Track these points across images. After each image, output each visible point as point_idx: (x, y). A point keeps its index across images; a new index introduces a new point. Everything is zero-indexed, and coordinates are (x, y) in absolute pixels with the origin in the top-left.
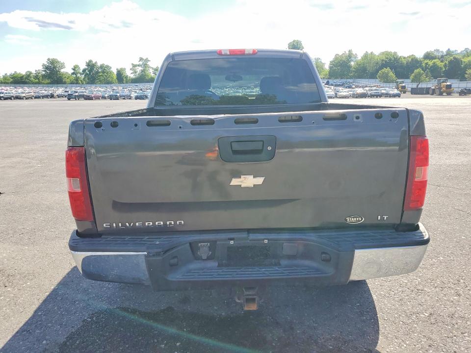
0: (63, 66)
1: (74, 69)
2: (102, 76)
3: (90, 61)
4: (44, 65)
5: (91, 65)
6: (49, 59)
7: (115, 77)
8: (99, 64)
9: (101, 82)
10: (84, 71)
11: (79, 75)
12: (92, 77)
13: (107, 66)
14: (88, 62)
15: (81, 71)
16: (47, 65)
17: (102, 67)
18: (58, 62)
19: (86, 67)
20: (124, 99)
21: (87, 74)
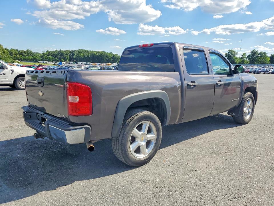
0: (236, 53)
1: (242, 55)
2: (260, 59)
3: (254, 50)
4: (226, 53)
5: (254, 53)
6: (229, 50)
7: (269, 59)
8: (259, 52)
9: (258, 63)
10: (249, 56)
11: (245, 59)
12: (253, 60)
13: (265, 53)
14: (252, 51)
15: (247, 56)
16: (228, 53)
17: (261, 53)
18: (234, 51)
19: (250, 54)
20: (264, 73)
21: (250, 58)
